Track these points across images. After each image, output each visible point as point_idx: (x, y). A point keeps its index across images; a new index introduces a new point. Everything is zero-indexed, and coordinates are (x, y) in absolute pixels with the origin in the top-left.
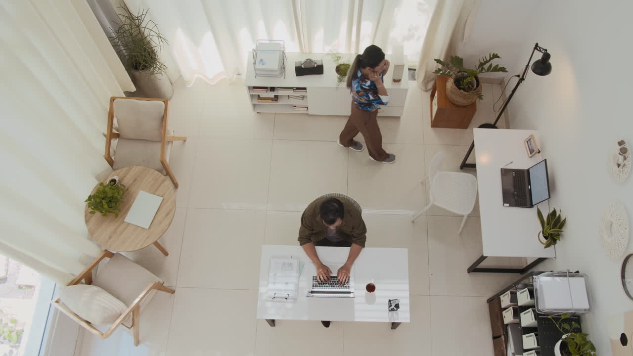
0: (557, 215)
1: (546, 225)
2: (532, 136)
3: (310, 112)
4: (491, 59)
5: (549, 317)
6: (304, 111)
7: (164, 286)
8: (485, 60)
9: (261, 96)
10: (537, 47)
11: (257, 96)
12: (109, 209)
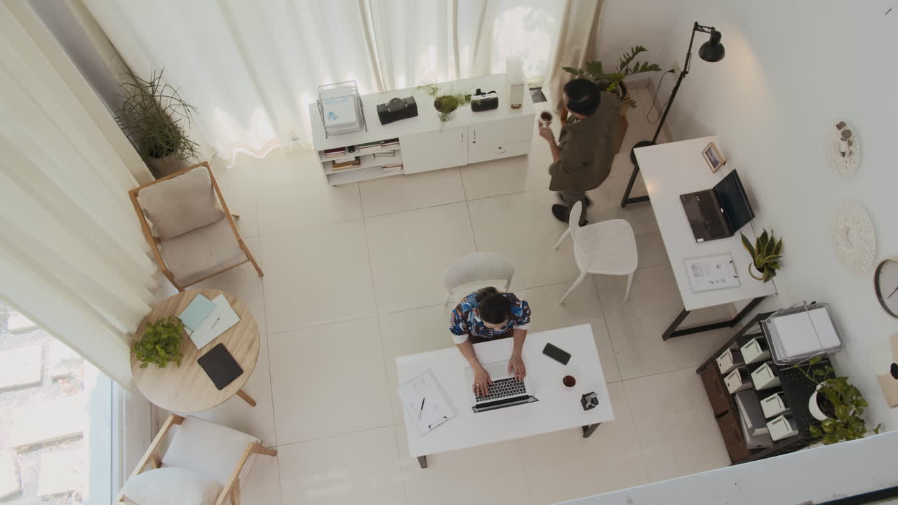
0: (769, 238)
1: (756, 254)
2: (711, 144)
3: (407, 171)
4: (635, 54)
5: (795, 366)
6: (397, 171)
7: (263, 447)
8: (627, 57)
9: (337, 162)
10: (697, 27)
11: (331, 164)
12: (167, 356)
